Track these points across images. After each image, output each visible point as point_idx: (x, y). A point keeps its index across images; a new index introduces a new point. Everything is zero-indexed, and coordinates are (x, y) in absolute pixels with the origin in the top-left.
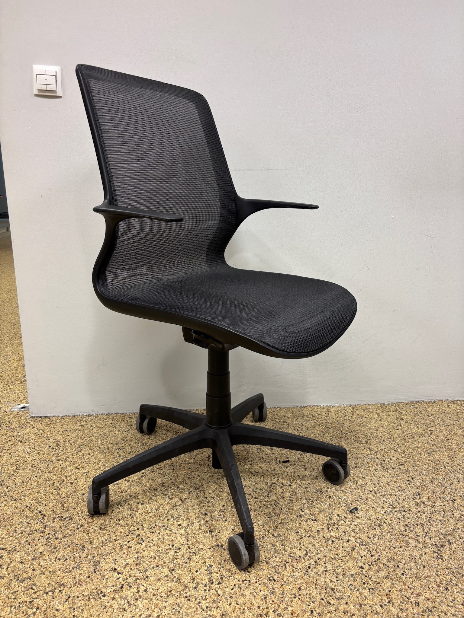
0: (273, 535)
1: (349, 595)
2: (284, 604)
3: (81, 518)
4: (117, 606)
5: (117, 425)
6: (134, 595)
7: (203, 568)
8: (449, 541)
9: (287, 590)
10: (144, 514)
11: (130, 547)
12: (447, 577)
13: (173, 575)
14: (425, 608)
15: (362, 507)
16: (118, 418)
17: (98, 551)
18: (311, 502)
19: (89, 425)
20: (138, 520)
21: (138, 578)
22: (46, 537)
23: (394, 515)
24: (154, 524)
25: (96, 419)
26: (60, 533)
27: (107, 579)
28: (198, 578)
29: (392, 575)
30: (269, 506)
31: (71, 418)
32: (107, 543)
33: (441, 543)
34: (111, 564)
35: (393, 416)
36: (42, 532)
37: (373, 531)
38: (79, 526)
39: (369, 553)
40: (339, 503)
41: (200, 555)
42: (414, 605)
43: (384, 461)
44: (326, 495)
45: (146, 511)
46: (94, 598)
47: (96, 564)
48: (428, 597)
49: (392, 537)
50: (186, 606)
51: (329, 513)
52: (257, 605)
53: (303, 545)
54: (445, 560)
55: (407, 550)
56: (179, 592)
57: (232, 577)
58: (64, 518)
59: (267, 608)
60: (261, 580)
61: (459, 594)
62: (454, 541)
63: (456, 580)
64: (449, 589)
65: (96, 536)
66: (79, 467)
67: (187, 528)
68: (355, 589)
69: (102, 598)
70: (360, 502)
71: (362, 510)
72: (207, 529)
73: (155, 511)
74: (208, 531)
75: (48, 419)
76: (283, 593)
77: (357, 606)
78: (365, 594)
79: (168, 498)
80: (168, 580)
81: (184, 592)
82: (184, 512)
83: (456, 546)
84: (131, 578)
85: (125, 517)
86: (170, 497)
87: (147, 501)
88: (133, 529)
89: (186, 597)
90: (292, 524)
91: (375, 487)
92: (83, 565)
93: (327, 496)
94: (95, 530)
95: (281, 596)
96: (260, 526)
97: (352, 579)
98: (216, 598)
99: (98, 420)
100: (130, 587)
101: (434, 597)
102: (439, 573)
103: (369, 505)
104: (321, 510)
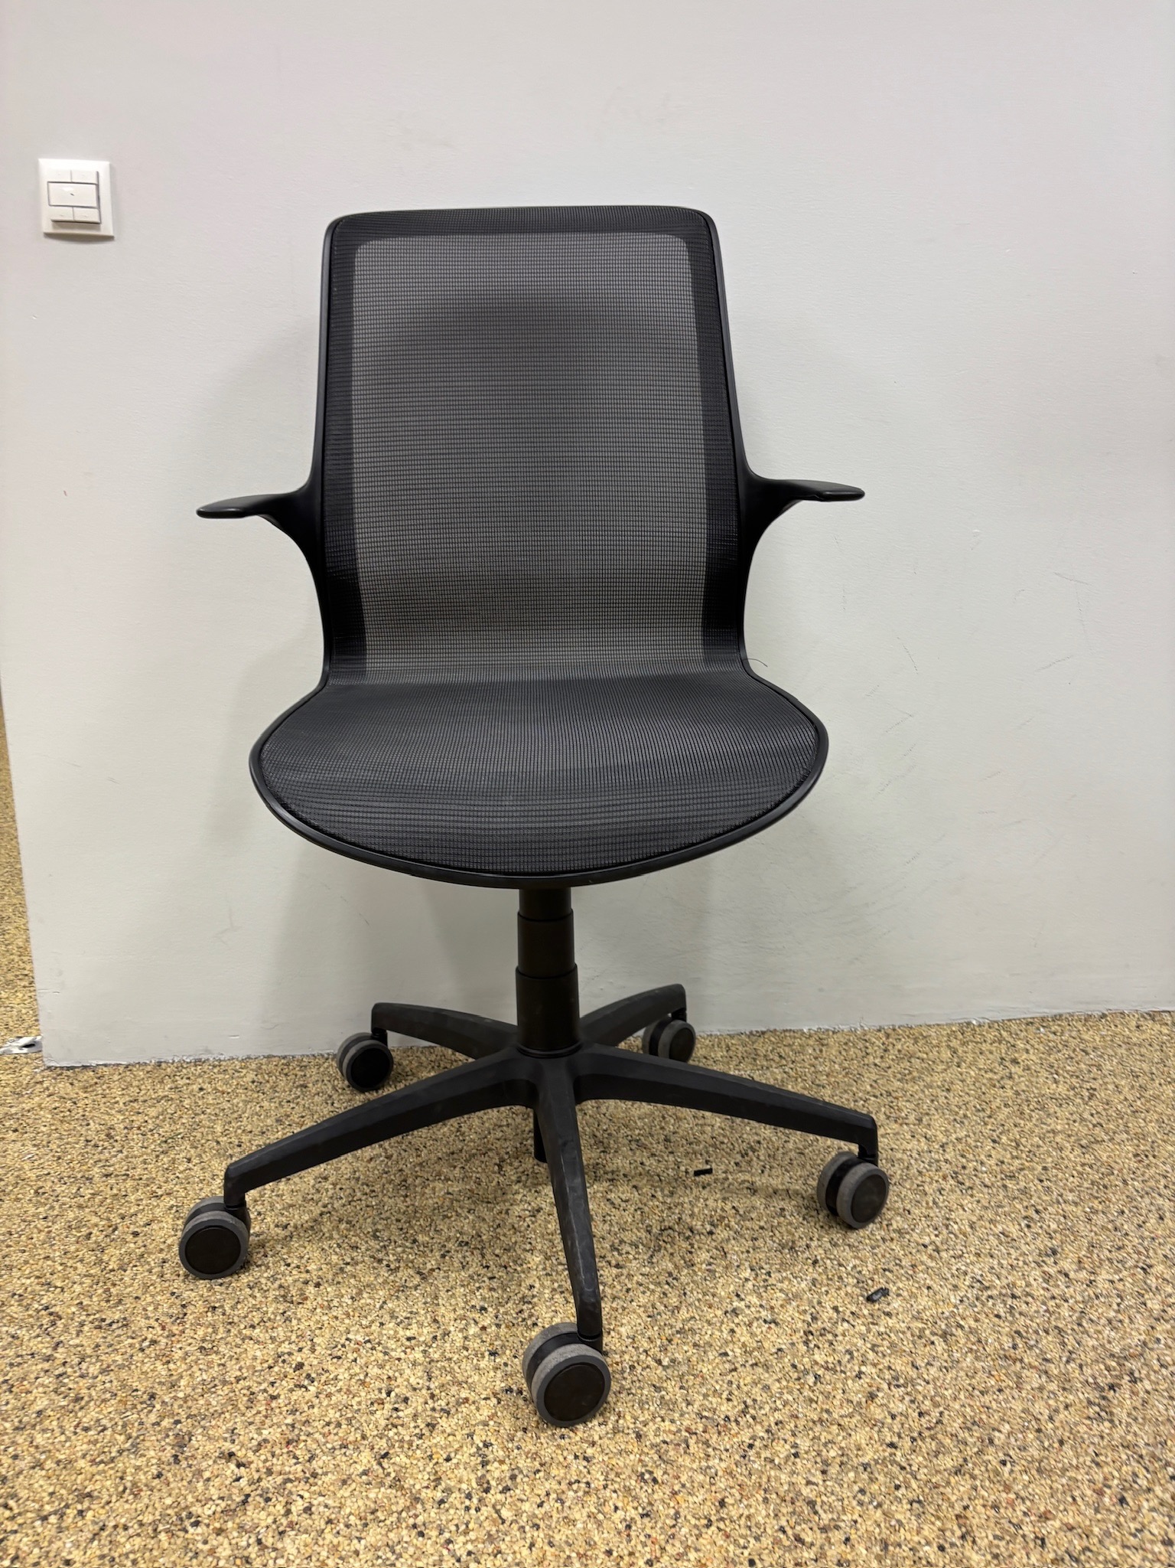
0: (659, 1362)
1: (856, 1517)
2: (678, 1544)
3: (152, 1322)
4: (228, 1552)
5: (268, 1085)
6: (275, 1522)
7: (465, 1449)
8: (1132, 1373)
9: (688, 1507)
10: (318, 1310)
11: (274, 1398)
12: (1124, 1468)
13: (383, 1469)
14: (1059, 1553)
15: (901, 1285)
16: (271, 1067)
17: (190, 1408)
18: (764, 1277)
19: (195, 1087)
20: (302, 1327)
21: (291, 1477)
22: (57, 1372)
23: (983, 1305)
24: (344, 1337)
25: (216, 1070)
26: (94, 1360)
27: (208, 1480)
28: (452, 1476)
29: (974, 1464)
30: (652, 1287)
31: (149, 1068)
32: (215, 1386)
33: (1109, 1380)
34: (221, 1441)
35: (991, 1052)
36: (48, 1359)
37: (928, 1348)
38: (146, 1343)
39: (914, 1406)
40: (840, 1278)
41: (460, 1415)
42: (1032, 1545)
43: (964, 1168)
44: (805, 1256)
45: (326, 1303)
46: (167, 1531)
47: (182, 1442)
48: (1071, 1521)
49: (979, 1365)
50: (411, 1550)
51: (810, 1302)
52: (604, 1548)
53: (739, 1387)
54: (1120, 1422)
55: (1016, 1397)
56: (395, 1515)
57: (541, 1474)
58: (108, 1322)
59: (631, 1554)
60: (618, 1480)
61: (1155, 1514)
62: (1144, 1372)
63: (1149, 1476)
64: (1129, 1500)
65: (186, 1371)
66: (160, 1193)
67: (430, 1347)
68: (871, 1502)
69: (191, 1530)
70: (895, 1273)
71: (899, 1295)
72: (483, 1349)
73: (350, 1302)
74: (487, 1353)
75: (92, 1073)
76: (677, 1513)
77: (877, 1549)
78: (898, 1516)
79: (385, 1269)
80: (369, 1483)
81: (411, 1514)
82: (425, 1303)
83: (1149, 1388)
84: (270, 1478)
85: (269, 1319)
86: (392, 1266)
87: (330, 1277)
88: (286, 1351)
89: (415, 1526)
90: (709, 1332)
91: (936, 1236)
92: (147, 1444)
93: (807, 1259)
94: (186, 1353)
95: (669, 1522)
96: (624, 1337)
97: (865, 1476)
98: (494, 1529)
99: (219, 1073)
100: (268, 1500)
101: (1088, 1523)
102: (1103, 1458)
103: (918, 1282)
104: (790, 1295)
